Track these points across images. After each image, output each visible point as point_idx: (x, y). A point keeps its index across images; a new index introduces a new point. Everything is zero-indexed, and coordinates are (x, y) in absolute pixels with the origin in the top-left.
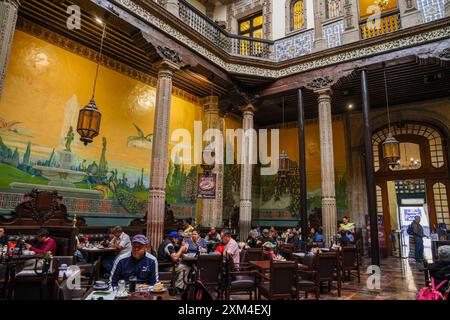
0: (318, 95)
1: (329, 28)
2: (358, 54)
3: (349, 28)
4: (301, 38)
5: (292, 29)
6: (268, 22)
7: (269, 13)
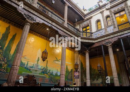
0: (108, 46)
1: (109, 28)
2: (119, 34)
3: (115, 27)
4: (101, 31)
5: (98, 29)
6: (91, 28)
7: (91, 25)
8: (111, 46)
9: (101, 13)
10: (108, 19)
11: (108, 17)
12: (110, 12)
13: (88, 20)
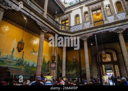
1: (86, 23)
2: (94, 30)
3: (91, 24)
4: (79, 26)
5: (76, 23)
6: (70, 22)
7: (70, 19)
8: (86, 40)
9: (80, 8)
10: (87, 15)
11: (86, 13)
12: (89, 8)
13: (67, 13)
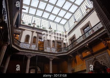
1: (33, 45)
8: (30, 58)
9: (32, 31)
11: (35, 37)
12: (38, 35)
